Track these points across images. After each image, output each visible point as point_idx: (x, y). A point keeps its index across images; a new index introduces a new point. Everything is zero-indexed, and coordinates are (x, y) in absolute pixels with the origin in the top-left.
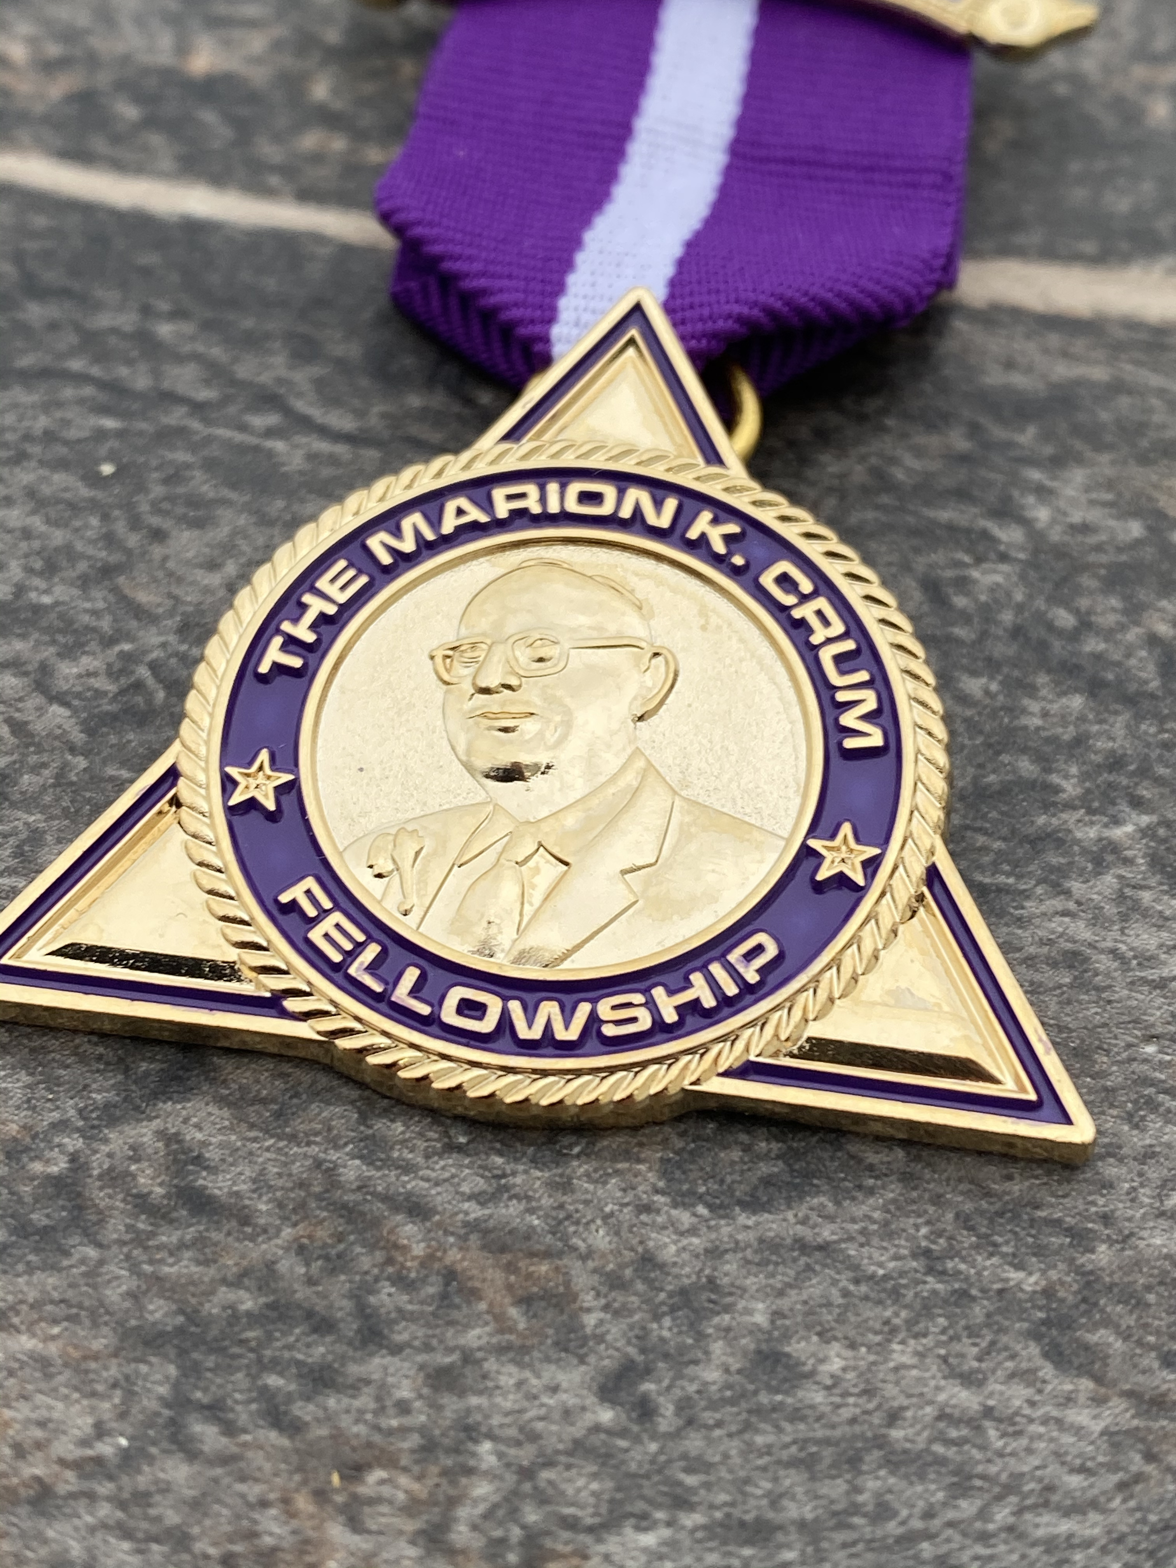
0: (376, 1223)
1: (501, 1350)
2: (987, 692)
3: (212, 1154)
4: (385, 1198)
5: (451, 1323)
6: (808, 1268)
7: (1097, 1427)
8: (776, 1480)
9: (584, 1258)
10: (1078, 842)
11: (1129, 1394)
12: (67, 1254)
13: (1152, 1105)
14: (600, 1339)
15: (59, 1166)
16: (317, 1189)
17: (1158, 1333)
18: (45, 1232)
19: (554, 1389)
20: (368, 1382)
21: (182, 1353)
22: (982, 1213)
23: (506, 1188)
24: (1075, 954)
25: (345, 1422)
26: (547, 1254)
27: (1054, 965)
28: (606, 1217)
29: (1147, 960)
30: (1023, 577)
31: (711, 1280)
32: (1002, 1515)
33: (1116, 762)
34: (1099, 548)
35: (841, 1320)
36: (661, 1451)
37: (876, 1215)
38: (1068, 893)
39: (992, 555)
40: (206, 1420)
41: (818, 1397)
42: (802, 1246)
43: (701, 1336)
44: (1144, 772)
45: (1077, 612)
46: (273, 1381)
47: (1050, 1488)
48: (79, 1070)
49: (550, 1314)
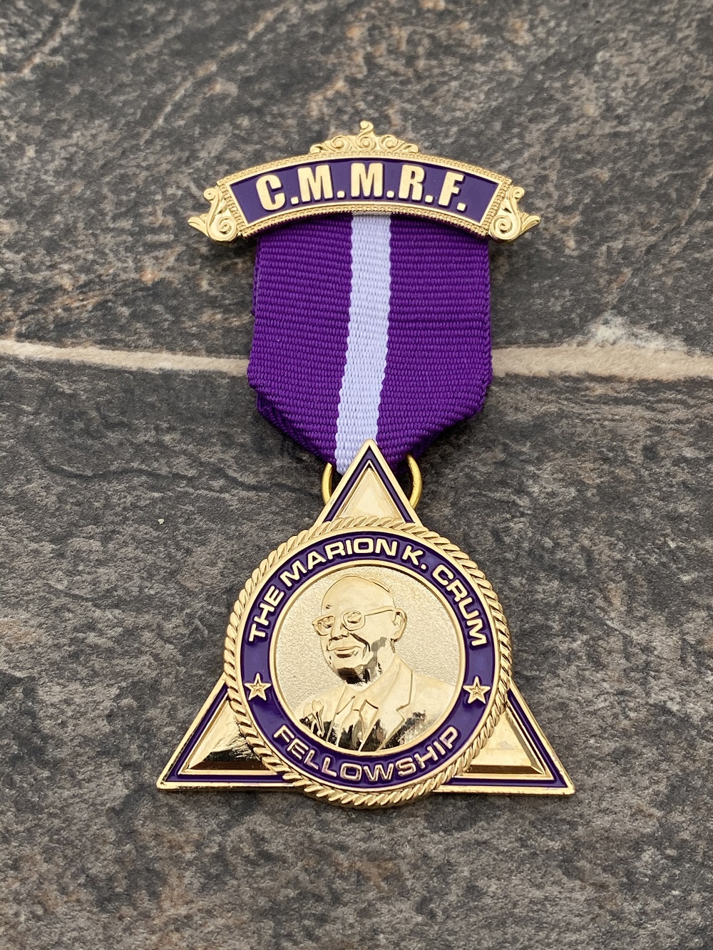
0: (330, 855)
1: (381, 899)
2: (522, 584)
3: (267, 836)
4: (331, 845)
5: (362, 891)
6: (481, 851)
7: (583, 898)
8: (479, 934)
9: (403, 858)
10: (560, 652)
11: (593, 884)
12: (226, 884)
13: (594, 766)
14: (413, 890)
15: (215, 849)
16: (307, 845)
17: (601, 859)
18: (217, 876)
19: (401, 911)
20: (338, 918)
21: (274, 916)
22: (538, 819)
23: (372, 835)
24: (563, 703)
25: (333, 934)
26: (391, 859)
27: (556, 710)
28: (409, 841)
29: (589, 702)
30: (531, 523)
31: (448, 861)
32: (554, 936)
33: (572, 612)
34: (559, 505)
35: (494, 870)
36: (439, 929)
37: (502, 826)
38: (559, 676)
39: (518, 514)
40: (287, 941)
41: (489, 901)
42: (478, 843)
43: (447, 884)
44: (583, 615)
45: (552, 539)
46: (306, 922)
47: (569, 924)
48: (213, 808)
49: (395, 883)
